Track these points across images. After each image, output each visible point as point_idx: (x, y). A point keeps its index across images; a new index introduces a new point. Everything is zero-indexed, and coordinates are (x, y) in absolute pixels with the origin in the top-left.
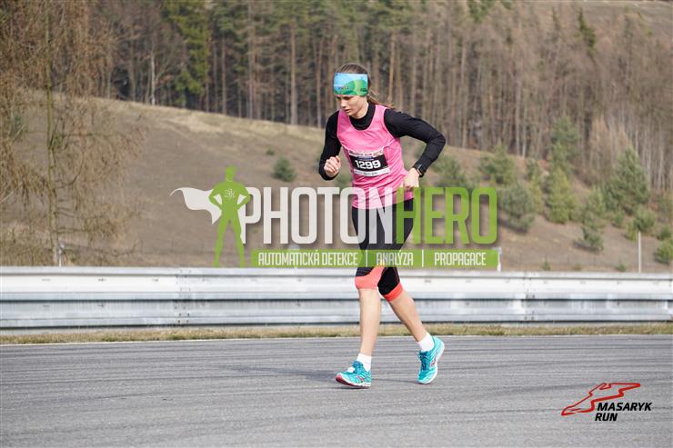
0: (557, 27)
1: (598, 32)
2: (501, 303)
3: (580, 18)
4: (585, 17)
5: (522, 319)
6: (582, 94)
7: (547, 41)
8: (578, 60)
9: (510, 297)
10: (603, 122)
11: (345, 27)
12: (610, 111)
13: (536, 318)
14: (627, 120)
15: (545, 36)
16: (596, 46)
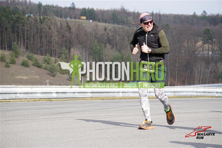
0: (62, 26)
1: (72, 27)
2: (50, 94)
3: (67, 23)
4: (68, 23)
5: (55, 97)
6: (68, 42)
7: (59, 29)
8: (67, 34)
9: (53, 92)
10: (73, 49)
11: (7, 24)
12: (75, 46)
13: (59, 97)
14: (79, 49)
15: (59, 28)
16: (71, 30)
